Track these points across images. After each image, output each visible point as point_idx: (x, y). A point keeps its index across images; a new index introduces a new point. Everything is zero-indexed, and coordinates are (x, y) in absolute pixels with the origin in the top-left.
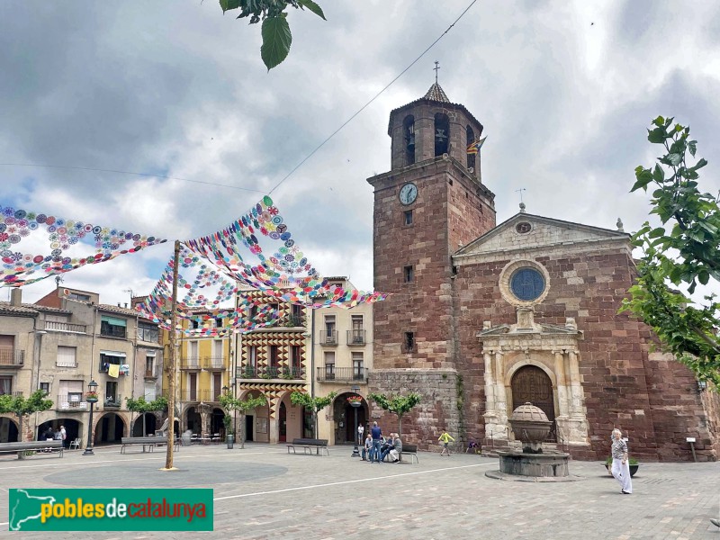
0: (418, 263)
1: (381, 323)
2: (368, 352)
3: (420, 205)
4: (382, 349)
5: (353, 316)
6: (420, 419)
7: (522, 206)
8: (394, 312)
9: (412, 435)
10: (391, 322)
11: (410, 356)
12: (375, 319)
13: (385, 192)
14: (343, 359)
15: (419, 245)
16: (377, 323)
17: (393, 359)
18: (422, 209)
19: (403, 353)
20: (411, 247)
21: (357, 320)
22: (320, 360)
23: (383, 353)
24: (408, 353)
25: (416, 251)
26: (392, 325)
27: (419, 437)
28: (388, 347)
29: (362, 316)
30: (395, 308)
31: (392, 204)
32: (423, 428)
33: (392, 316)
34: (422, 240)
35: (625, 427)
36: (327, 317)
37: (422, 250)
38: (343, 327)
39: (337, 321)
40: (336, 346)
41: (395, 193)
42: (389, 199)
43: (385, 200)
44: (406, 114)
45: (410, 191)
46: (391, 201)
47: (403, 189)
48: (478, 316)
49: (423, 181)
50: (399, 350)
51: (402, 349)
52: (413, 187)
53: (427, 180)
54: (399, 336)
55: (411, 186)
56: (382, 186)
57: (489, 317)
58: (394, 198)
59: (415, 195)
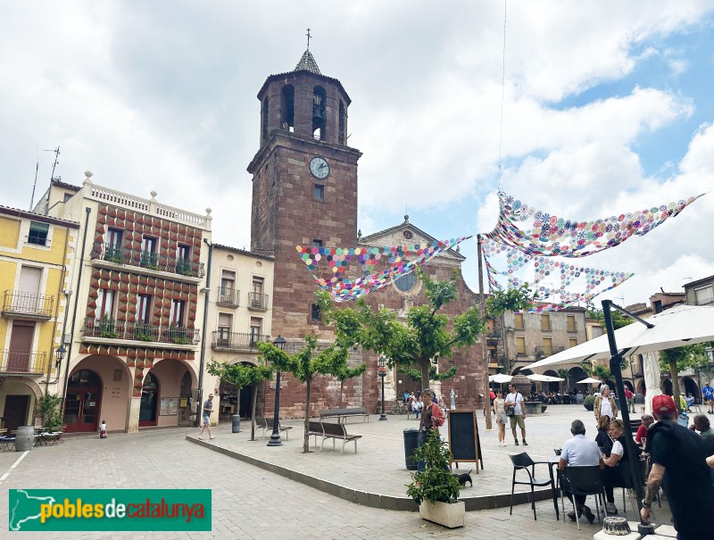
0: (329, 240)
1: (284, 290)
2: (267, 319)
3: (332, 185)
4: (284, 317)
5: (254, 277)
6: (329, 388)
7: (406, 218)
8: (300, 282)
9: (320, 403)
10: (296, 291)
11: (316, 327)
12: (275, 284)
13: (293, 152)
14: (242, 323)
15: (330, 223)
16: (278, 289)
17: (298, 328)
18: (334, 190)
19: (309, 323)
20: (321, 222)
21: (258, 281)
22: (214, 322)
23: (285, 321)
24: (315, 324)
25: (327, 227)
26: (297, 294)
27: (326, 404)
28: (291, 316)
29: (262, 279)
30: (301, 277)
31: (301, 169)
32: (332, 395)
33: (297, 286)
34: (334, 219)
35: (457, 388)
36: (224, 272)
37: (334, 229)
38: (244, 287)
39: (238, 279)
40: (236, 307)
41: (305, 160)
42: (296, 162)
43: (291, 161)
44: (318, 83)
45: (322, 166)
46: (299, 166)
47: (314, 160)
48: (374, 298)
49: (335, 162)
50: (305, 321)
51: (308, 319)
52: (325, 164)
53: (339, 163)
54: (305, 306)
55: (322, 161)
56: (288, 144)
57: (383, 301)
58: (303, 164)
59: (327, 172)
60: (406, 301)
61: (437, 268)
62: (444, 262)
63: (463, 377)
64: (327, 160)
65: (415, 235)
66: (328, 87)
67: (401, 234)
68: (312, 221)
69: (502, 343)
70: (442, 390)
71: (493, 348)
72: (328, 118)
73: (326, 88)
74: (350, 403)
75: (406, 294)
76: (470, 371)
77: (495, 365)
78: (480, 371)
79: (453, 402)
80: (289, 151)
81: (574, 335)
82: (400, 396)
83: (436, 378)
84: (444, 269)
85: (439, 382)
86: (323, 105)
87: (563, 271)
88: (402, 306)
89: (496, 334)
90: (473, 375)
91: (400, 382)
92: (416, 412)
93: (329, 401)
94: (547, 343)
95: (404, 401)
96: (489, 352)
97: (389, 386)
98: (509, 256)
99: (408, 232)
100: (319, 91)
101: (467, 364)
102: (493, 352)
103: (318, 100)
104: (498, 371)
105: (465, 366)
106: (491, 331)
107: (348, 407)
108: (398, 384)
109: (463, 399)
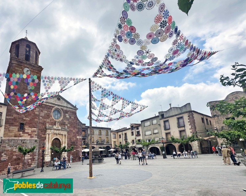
1: (10, 117)
2: (2, 130)
4: (9, 129)
8: (16, 114)
10: (14, 118)
11: (21, 133)
12: (7, 115)
16: (7, 117)
17: (14, 133)
19: (19, 131)
23: (9, 131)
24: (21, 131)
28: (11, 128)
29: (2, 113)
32: (25, 161)
33: (15, 116)
35: (73, 154)
41: (21, 68)
42: (19, 69)
43: (17, 68)
44: (28, 43)
45: (28, 71)
46: (19, 70)
47: (25, 68)
48: (45, 121)
49: (33, 70)
50: (17, 130)
51: (18, 129)
52: (29, 70)
53: (35, 71)
54: (18, 124)
55: (28, 69)
56: (16, 63)
57: (48, 122)
58: (21, 69)
59: (30, 73)
60: (57, 123)
61: (68, 111)
62: (71, 110)
63: (75, 150)
64: (30, 69)
65: (61, 99)
66: (31, 45)
67: (56, 98)
68: (23, 90)
69: (87, 139)
70: (67, 155)
71: (84, 141)
72: (31, 55)
73: (30, 45)
74: (33, 164)
75: (57, 120)
76: (77, 148)
77: (84, 146)
78: (80, 148)
79: (71, 160)
80: (16, 65)
81: (107, 136)
82: (52, 159)
83: (65, 151)
84: (71, 112)
85: (66, 153)
86: (29, 51)
87: (123, 102)
88: (55, 125)
89: (85, 136)
90: (78, 149)
91: (53, 153)
92: (56, 166)
93: (24, 164)
94: (100, 139)
95: (53, 161)
96: (83, 142)
97: (48, 155)
98: (102, 92)
99: (59, 98)
100: (28, 46)
101: (77, 145)
102: (84, 142)
103: (28, 49)
104: (85, 148)
105: (76, 146)
106: (84, 135)
107: (32, 166)
108: (52, 155)
109: (74, 158)
